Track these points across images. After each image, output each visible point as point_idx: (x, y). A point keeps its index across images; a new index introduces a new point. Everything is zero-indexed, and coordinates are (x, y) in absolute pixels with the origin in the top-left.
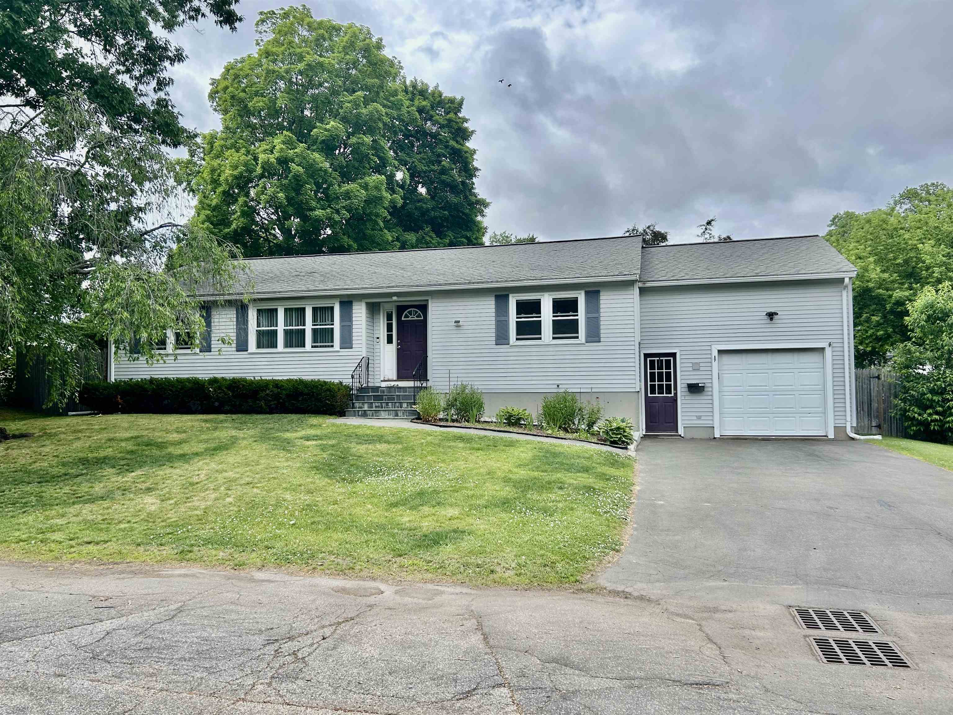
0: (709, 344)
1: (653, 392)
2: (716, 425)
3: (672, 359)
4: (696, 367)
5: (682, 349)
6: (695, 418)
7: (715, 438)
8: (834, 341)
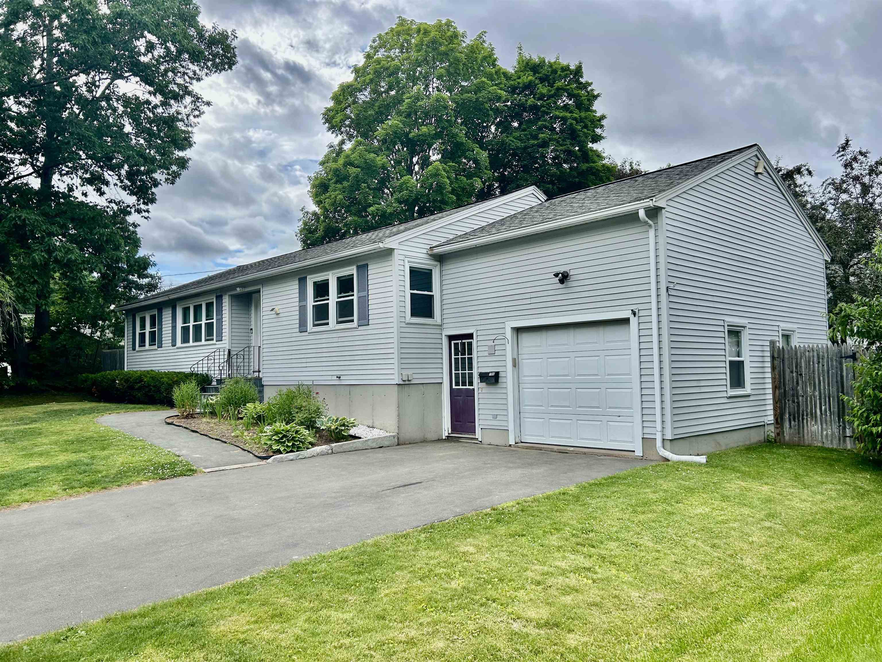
0: (503, 320)
1: (457, 384)
2: (511, 426)
3: (471, 340)
4: (492, 352)
5: (479, 328)
6: (491, 417)
7: (509, 445)
8: (641, 307)
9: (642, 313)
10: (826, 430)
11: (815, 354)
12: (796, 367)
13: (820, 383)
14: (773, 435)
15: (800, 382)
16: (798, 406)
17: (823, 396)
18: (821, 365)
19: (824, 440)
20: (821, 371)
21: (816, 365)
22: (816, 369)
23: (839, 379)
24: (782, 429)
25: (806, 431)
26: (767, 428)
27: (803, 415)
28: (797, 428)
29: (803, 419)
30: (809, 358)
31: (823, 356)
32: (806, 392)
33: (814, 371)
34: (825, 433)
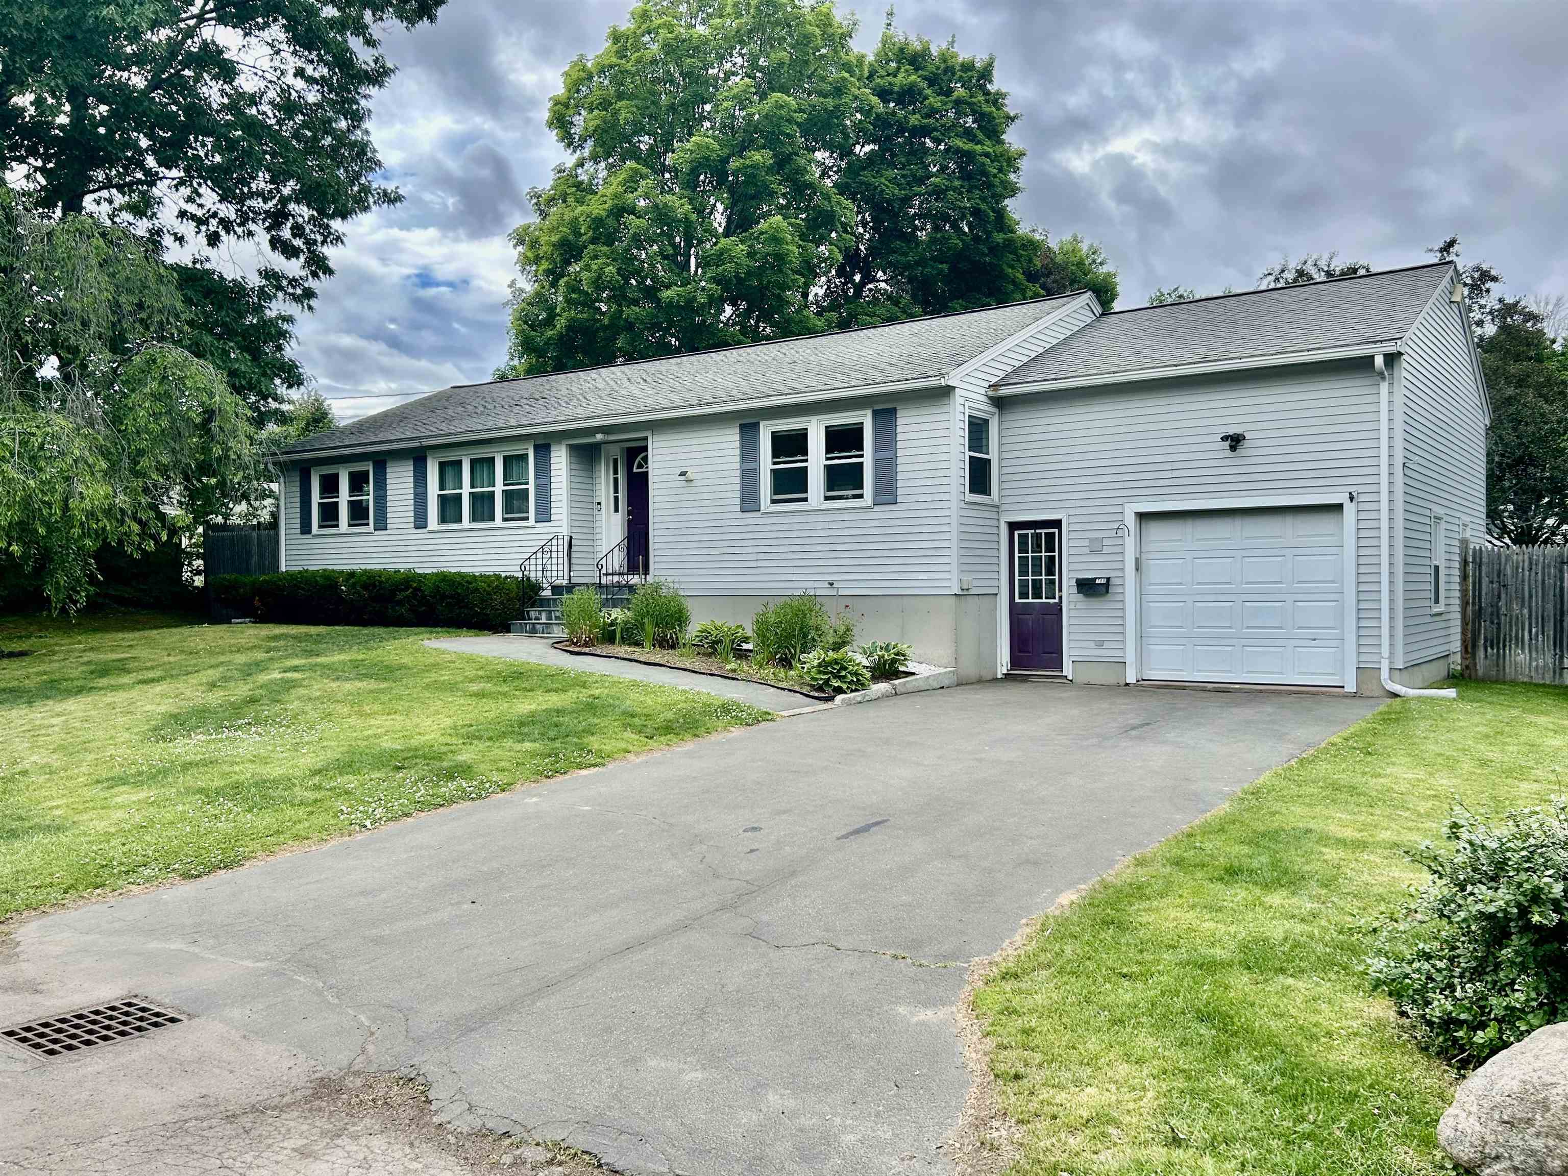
0: (1120, 501)
1: (1024, 595)
2: (1130, 657)
3: (1056, 531)
4: (1096, 548)
5: (1072, 512)
6: (1092, 645)
7: (1127, 684)
8: (1361, 489)
9: (1362, 498)
10: (1537, 660)
11: (1526, 557)
12: (1499, 576)
13: (1531, 597)
14: (1459, 668)
15: (1503, 596)
16: (1499, 628)
17: (1534, 614)
18: (1533, 574)
19: (1533, 674)
20: (1533, 582)
21: (1527, 573)
22: (1527, 578)
23: (1558, 590)
24: (1474, 659)
25: (1507, 662)
26: (1452, 659)
27: (1504, 641)
28: (1495, 658)
29: (1504, 646)
30: (1518, 562)
31: (1537, 561)
32: (1510, 609)
33: (1523, 581)
34: (1534, 664)
